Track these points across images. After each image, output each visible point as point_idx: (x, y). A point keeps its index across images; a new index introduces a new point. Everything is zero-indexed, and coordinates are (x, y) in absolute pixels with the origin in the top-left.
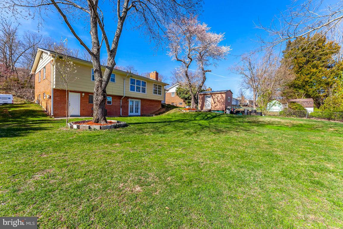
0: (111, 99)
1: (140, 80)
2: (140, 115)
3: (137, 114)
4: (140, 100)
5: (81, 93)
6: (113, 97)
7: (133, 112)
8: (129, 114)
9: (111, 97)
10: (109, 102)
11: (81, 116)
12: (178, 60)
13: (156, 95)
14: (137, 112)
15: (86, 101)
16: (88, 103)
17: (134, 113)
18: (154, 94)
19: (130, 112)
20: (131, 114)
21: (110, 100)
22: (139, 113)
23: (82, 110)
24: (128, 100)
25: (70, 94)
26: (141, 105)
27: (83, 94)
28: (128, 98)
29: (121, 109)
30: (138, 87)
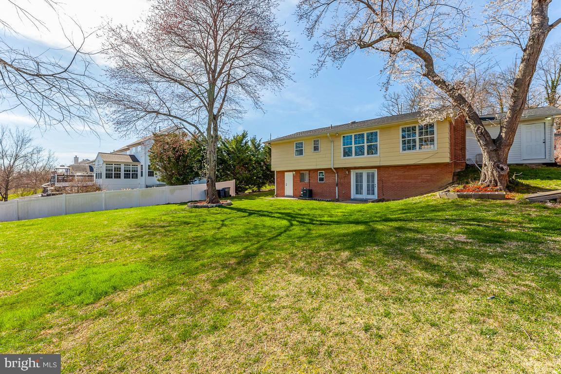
0: (324, 174)
1: (363, 133)
3: (371, 197)
4: (376, 170)
5: (292, 171)
6: (326, 171)
7: (361, 193)
8: (353, 194)
9: (323, 172)
10: (321, 179)
11: (293, 197)
13: (413, 151)
14: (373, 194)
15: (297, 180)
16: (299, 182)
17: (365, 195)
18: (407, 152)
19: (357, 192)
20: (359, 196)
22: (376, 197)
23: (294, 190)
24: (347, 172)
25: (286, 174)
26: (378, 180)
27: (294, 173)
28: (349, 169)
29: (337, 188)
30: (358, 146)
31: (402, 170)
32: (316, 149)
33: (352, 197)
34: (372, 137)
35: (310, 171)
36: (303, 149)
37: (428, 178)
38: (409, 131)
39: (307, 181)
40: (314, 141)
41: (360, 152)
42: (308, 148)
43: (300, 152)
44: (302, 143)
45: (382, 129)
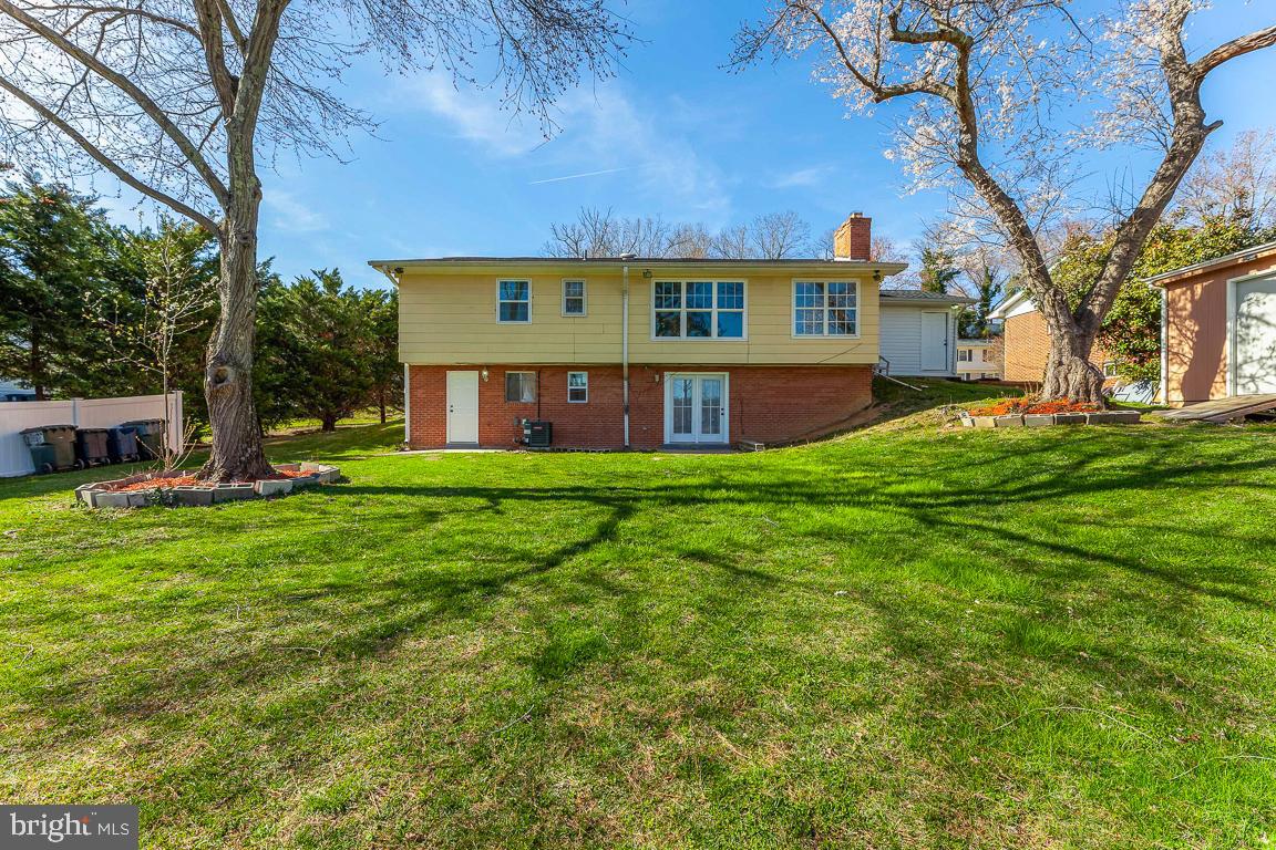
0: (585, 380)
1: (709, 280)
2: (727, 441)
3: (711, 438)
4: (727, 374)
5: (478, 368)
6: (593, 372)
7: (688, 430)
8: (669, 436)
9: (585, 374)
10: (577, 394)
11: (480, 446)
12: (881, 95)
13: (819, 337)
14: (716, 431)
15: (495, 394)
16: (502, 400)
17: (697, 436)
18: (804, 336)
19: (677, 430)
20: (683, 438)
21: (584, 384)
22: (724, 436)
23: (484, 425)
24: (657, 377)
25: (451, 375)
26: (730, 399)
27: (485, 373)
28: (660, 369)
29: (626, 418)
30: (695, 313)
31: (783, 376)
32: (574, 305)
33: (667, 441)
34: (733, 294)
35: (539, 368)
36: (530, 301)
37: (832, 395)
38: (809, 291)
39: (528, 396)
40: (568, 285)
41: (699, 327)
42: (545, 302)
43: (514, 312)
44: (523, 285)
45: (756, 279)
